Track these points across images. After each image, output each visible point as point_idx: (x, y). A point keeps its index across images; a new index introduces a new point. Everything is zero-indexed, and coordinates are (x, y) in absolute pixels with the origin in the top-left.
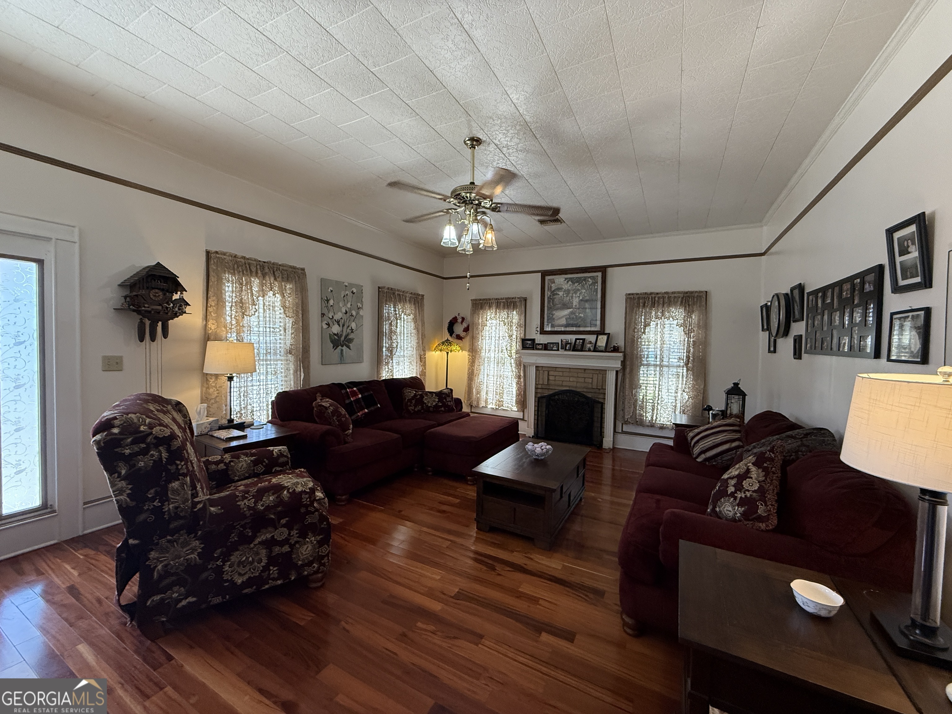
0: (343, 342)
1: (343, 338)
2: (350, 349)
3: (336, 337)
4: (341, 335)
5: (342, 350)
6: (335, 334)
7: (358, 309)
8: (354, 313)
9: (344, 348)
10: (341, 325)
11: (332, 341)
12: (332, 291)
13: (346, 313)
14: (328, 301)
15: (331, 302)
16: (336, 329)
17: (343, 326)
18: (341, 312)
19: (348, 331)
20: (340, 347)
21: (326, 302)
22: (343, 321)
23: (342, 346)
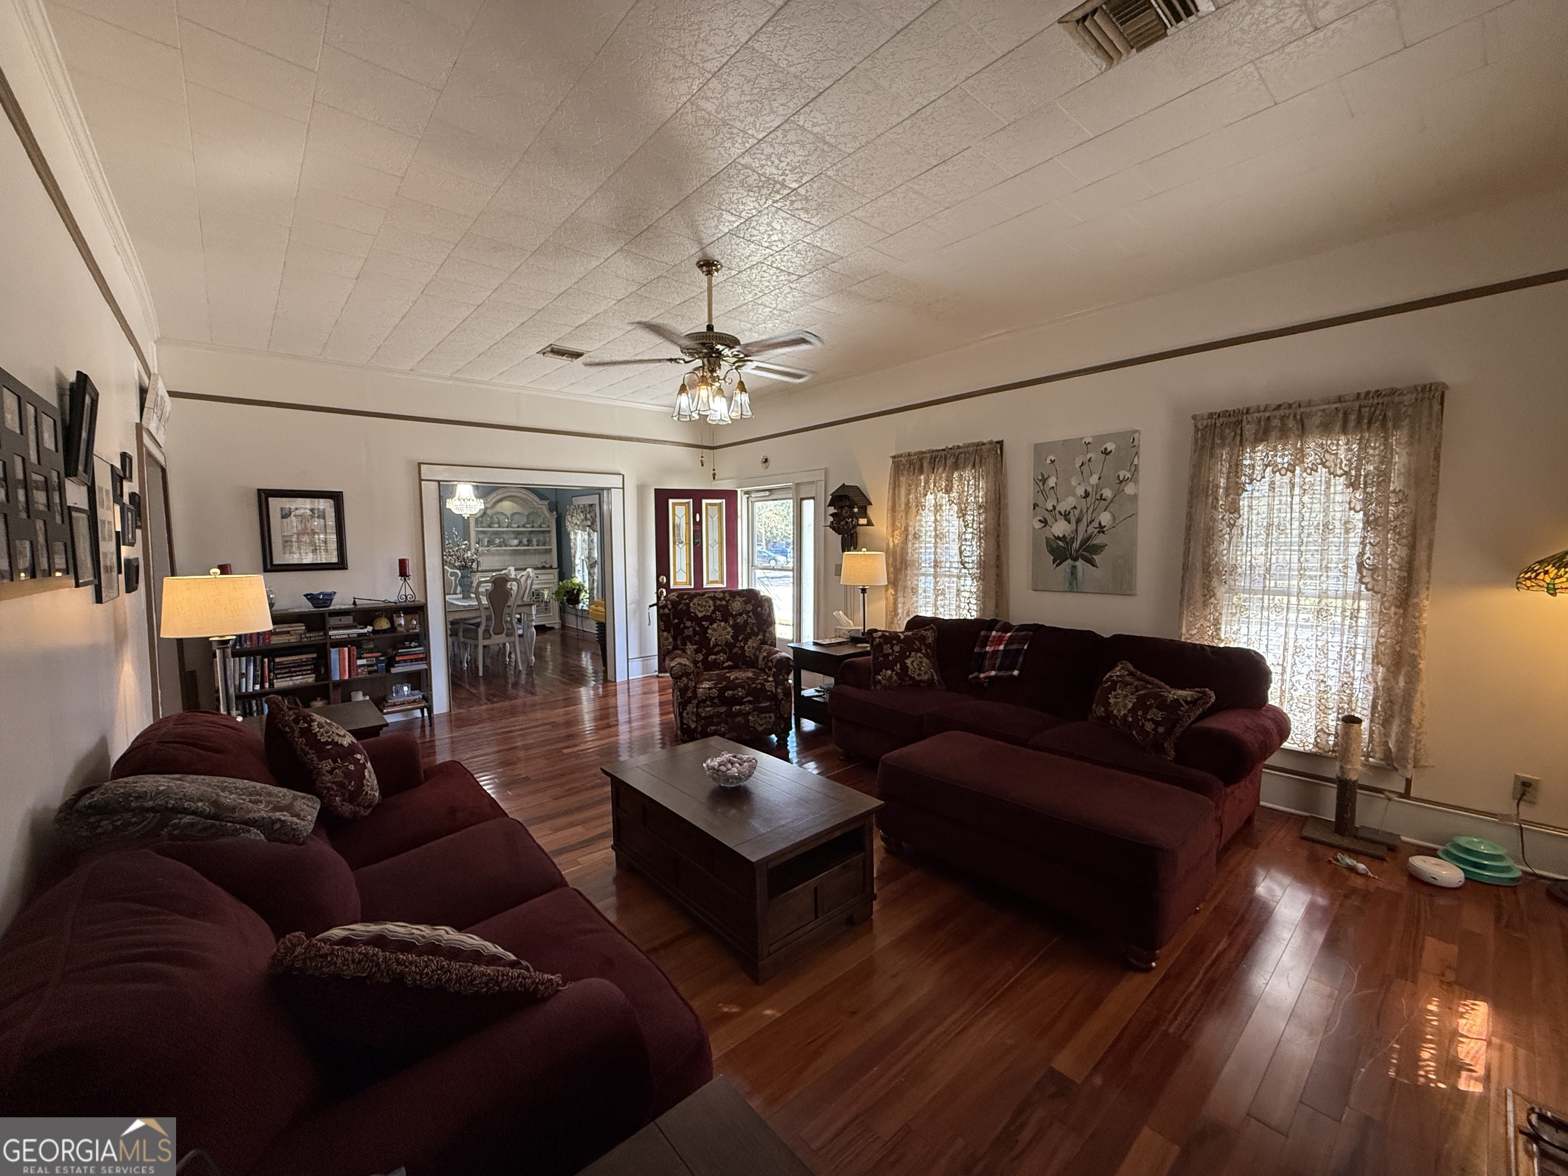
0: (1077, 551)
1: (1076, 545)
2: (1094, 565)
3: (1061, 543)
4: (1073, 540)
5: (1074, 567)
6: (1058, 538)
7: (1121, 482)
8: (1107, 493)
9: (1080, 563)
10: (1073, 521)
11: (1052, 551)
12: (1052, 462)
13: (1087, 495)
14: (1044, 480)
15: (1052, 482)
16: (1060, 528)
17: (1078, 521)
18: (1074, 495)
19: (1091, 529)
20: (1069, 561)
21: (1041, 484)
22: (1077, 512)
23: (1076, 559)
